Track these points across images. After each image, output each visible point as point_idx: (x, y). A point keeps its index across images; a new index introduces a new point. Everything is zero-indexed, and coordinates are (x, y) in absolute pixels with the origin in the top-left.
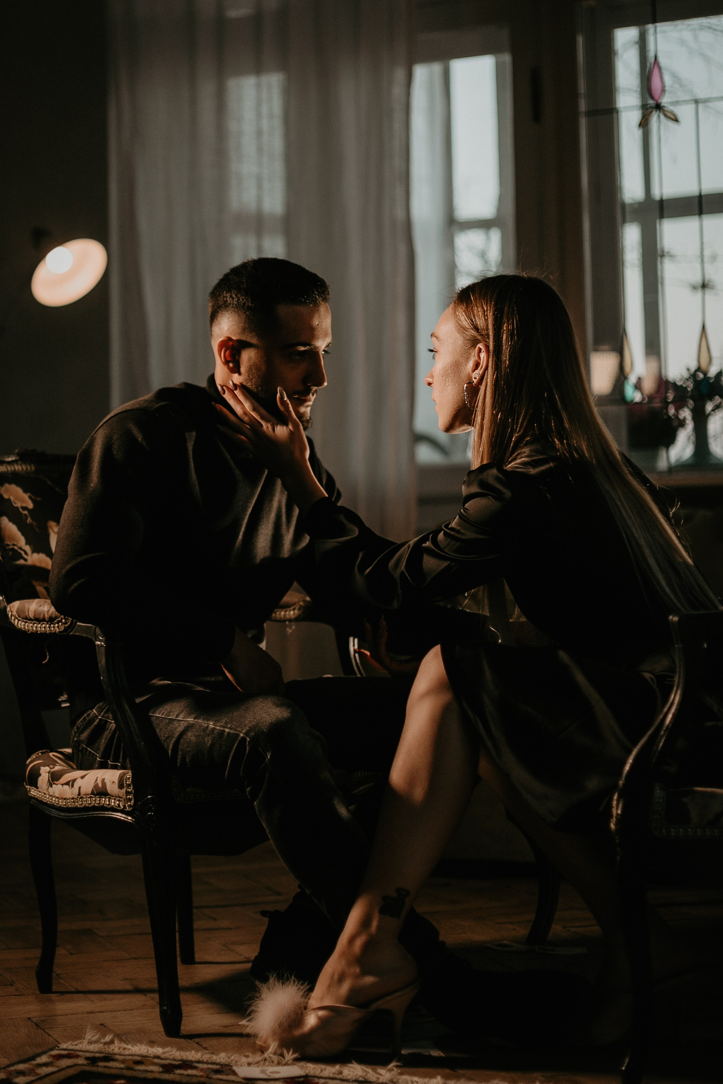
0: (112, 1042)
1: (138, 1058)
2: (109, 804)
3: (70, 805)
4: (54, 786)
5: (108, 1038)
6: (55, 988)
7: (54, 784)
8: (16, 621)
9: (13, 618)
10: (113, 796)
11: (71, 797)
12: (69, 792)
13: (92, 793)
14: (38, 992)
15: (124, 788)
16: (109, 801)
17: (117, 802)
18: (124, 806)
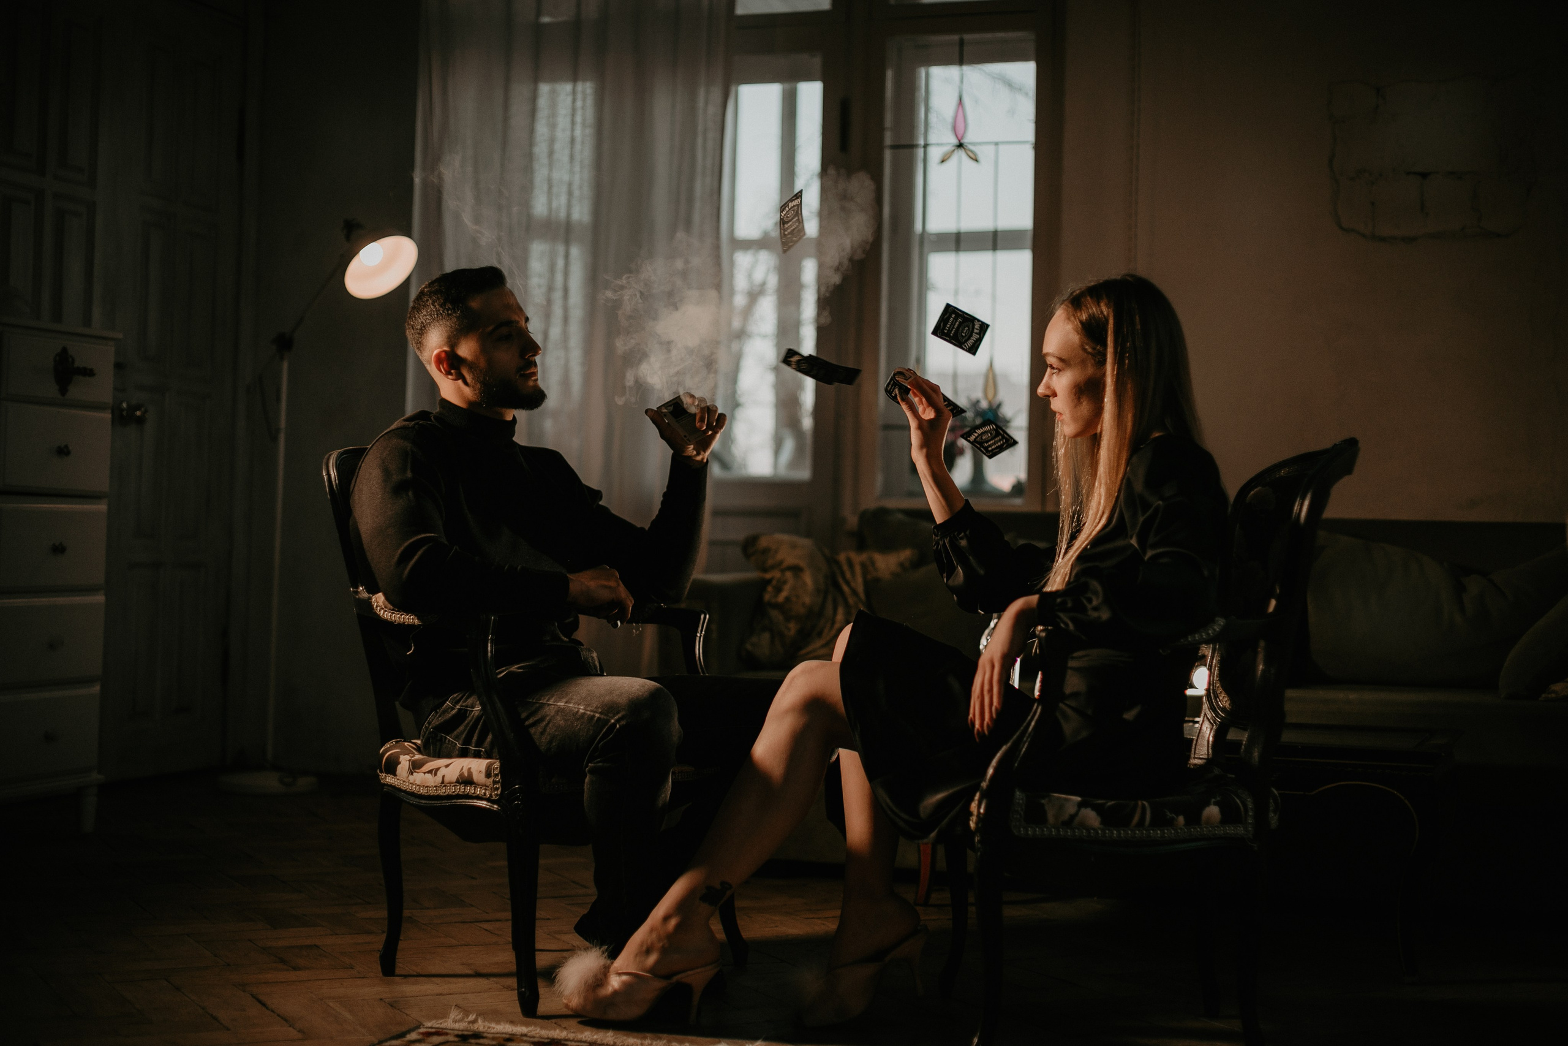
0: (474, 1022)
1: (508, 1036)
2: (474, 793)
3: (433, 792)
4: (414, 774)
5: (472, 1017)
6: (397, 971)
7: (415, 772)
8: (382, 611)
9: (379, 608)
10: (479, 785)
11: (434, 785)
12: (430, 780)
13: (457, 781)
14: (381, 975)
15: (491, 777)
16: (475, 790)
17: (483, 791)
18: (491, 795)
